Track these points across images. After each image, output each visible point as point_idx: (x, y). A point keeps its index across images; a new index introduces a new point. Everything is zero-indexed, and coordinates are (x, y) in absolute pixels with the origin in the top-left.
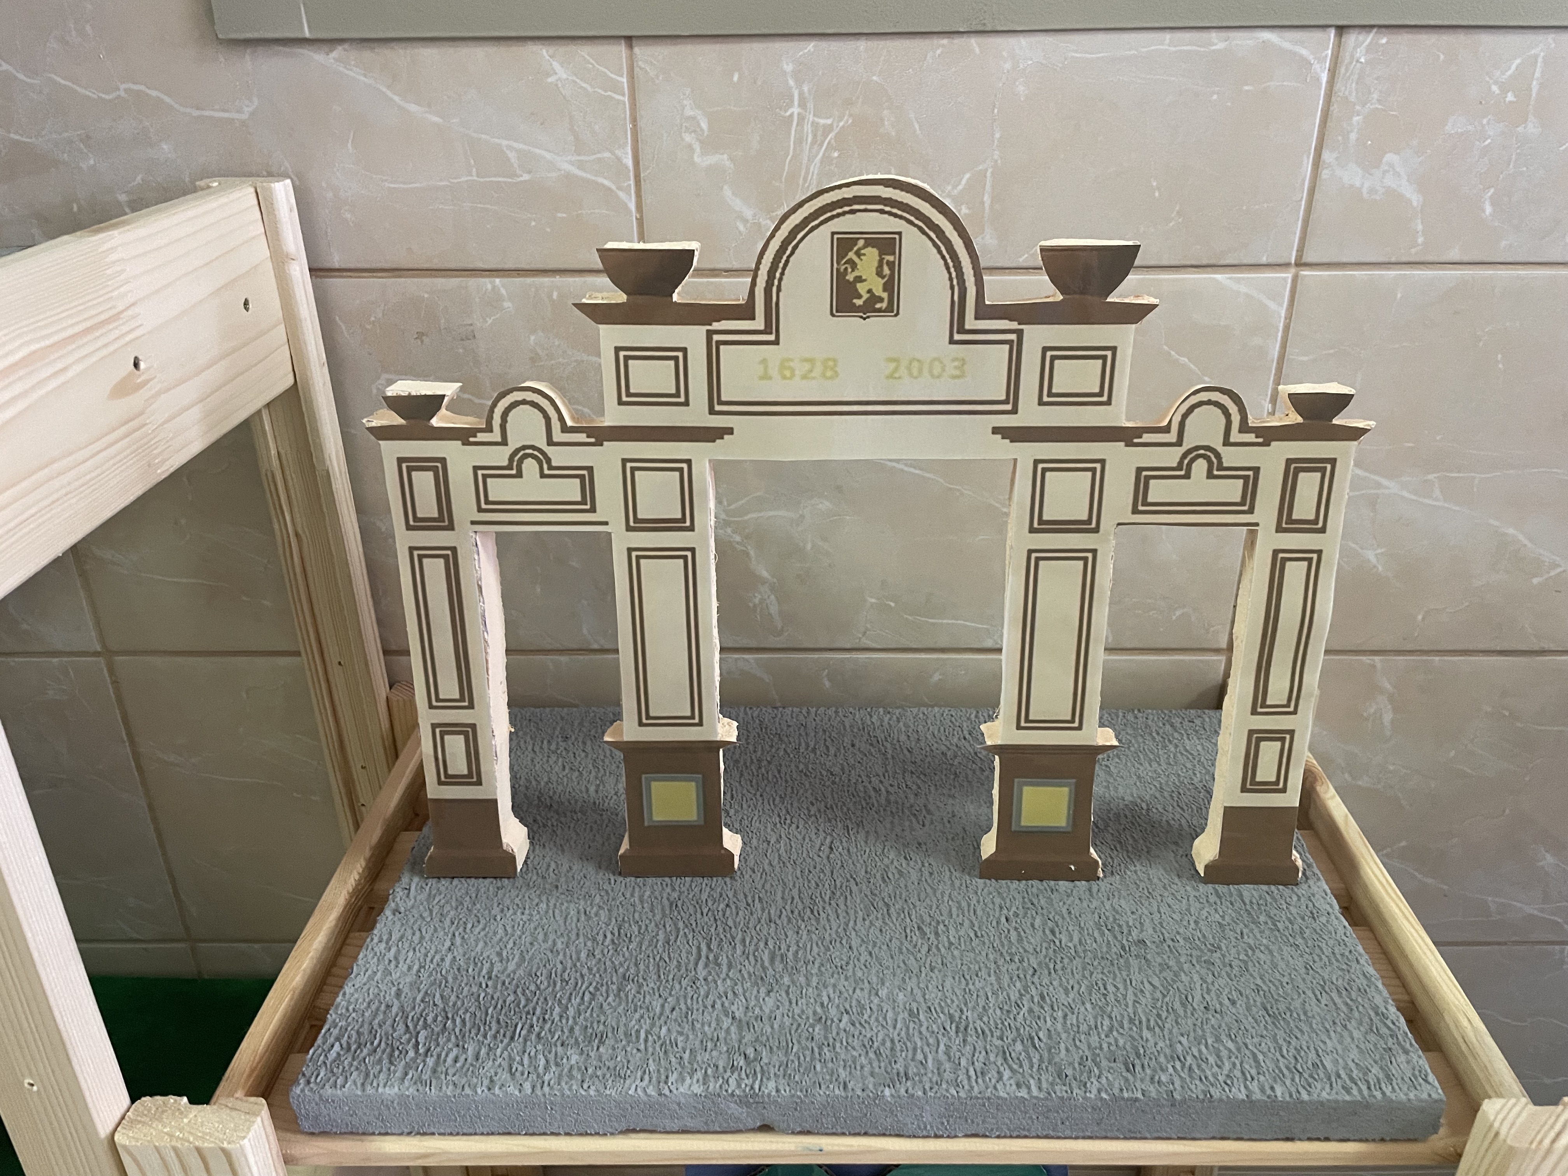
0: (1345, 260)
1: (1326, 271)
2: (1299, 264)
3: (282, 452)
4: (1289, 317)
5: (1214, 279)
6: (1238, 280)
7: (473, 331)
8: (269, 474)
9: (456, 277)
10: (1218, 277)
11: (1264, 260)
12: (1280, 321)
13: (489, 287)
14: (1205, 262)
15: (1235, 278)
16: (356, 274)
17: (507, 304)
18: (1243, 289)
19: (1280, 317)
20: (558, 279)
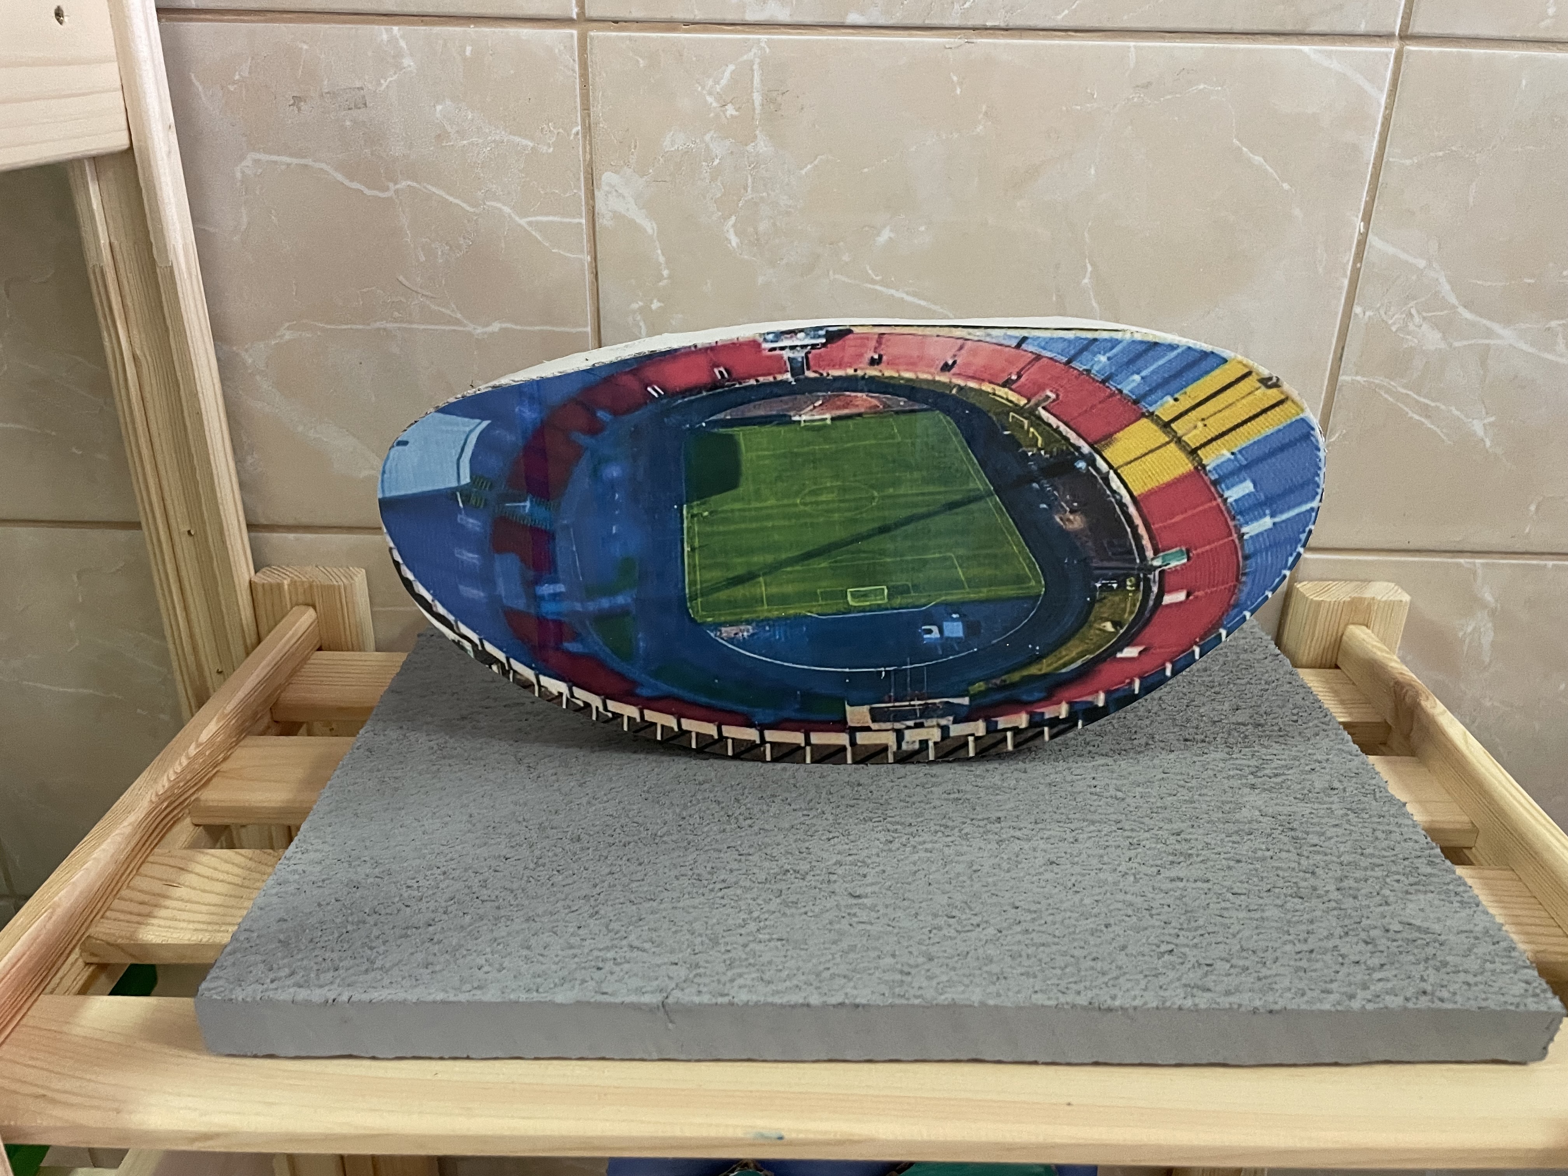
0: (1460, 31)
1: (1437, 46)
2: (1405, 37)
3: (116, 243)
4: (1389, 107)
5: (1301, 51)
6: (1329, 54)
7: (364, 97)
8: (97, 270)
9: (345, 22)
10: (1306, 48)
11: (1362, 28)
12: (1379, 112)
13: (385, 37)
14: (1289, 28)
15: (1326, 51)
16: (218, 17)
17: (407, 62)
18: (1335, 65)
19: (1379, 105)
20: (472, 30)
